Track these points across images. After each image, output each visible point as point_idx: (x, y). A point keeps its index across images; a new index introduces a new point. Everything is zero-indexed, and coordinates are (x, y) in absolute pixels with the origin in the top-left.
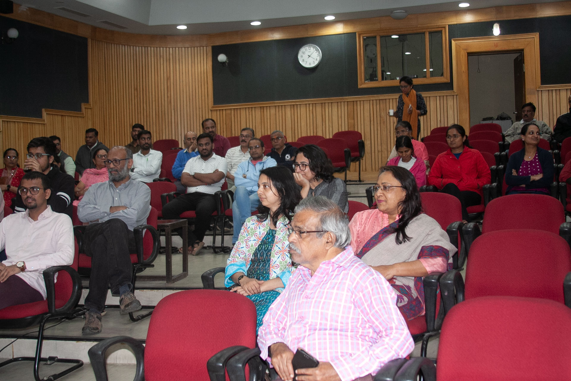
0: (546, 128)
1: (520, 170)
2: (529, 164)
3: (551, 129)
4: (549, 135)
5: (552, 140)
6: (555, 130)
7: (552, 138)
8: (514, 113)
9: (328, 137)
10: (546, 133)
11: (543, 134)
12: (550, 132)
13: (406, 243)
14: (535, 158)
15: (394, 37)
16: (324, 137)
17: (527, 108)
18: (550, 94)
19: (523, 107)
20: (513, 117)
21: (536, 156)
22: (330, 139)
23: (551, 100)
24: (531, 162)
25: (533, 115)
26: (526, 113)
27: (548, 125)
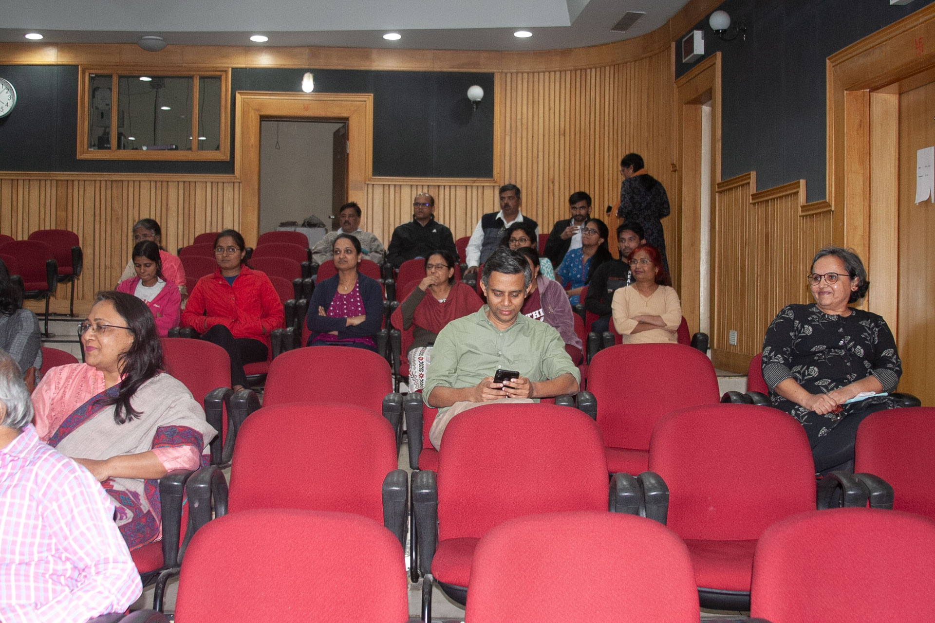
0: (376, 243)
1: (332, 308)
2: (345, 299)
3: (386, 247)
4: (381, 256)
5: (385, 263)
6: (390, 248)
7: (384, 260)
8: (330, 217)
9: (20, 239)
10: (376, 252)
11: (371, 252)
12: (381, 250)
13: (132, 422)
14: (354, 290)
15: (143, 79)
16: (14, 237)
17: (348, 211)
18: (386, 191)
19: (343, 209)
20: (329, 224)
21: (356, 287)
22: (23, 243)
23: (386, 201)
24: (348, 295)
25: (357, 223)
26: (347, 219)
27: (380, 239)
